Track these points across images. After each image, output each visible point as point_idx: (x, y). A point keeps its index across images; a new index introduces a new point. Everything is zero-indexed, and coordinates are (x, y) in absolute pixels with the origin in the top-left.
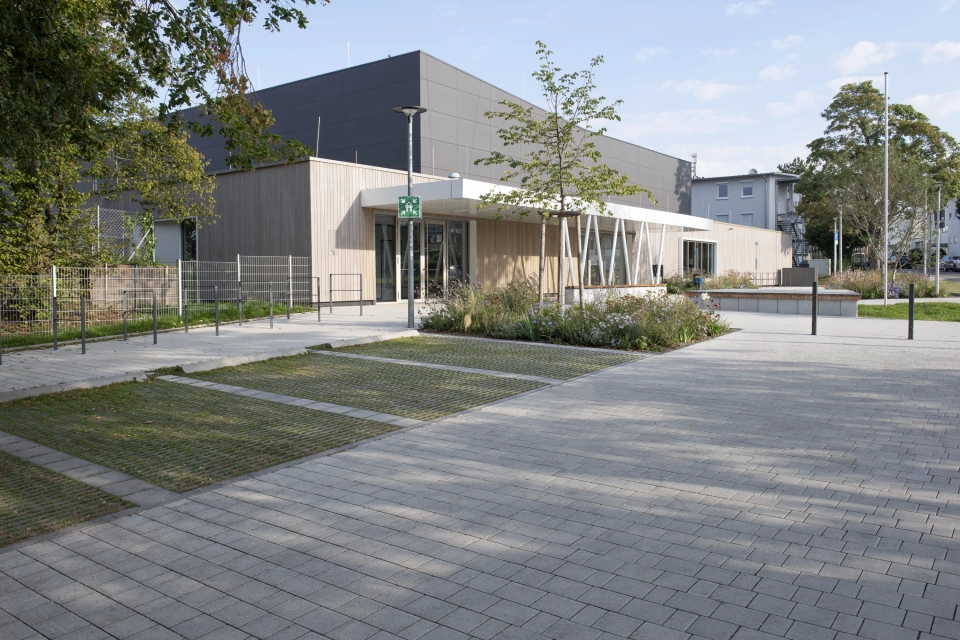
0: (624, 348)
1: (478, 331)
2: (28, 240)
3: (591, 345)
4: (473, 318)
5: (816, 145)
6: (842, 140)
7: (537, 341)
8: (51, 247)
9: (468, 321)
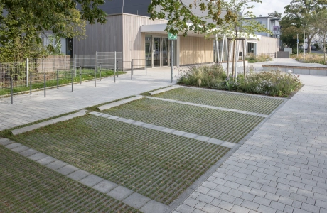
0: (272, 95)
1: (205, 85)
2: (14, 46)
3: (256, 93)
4: (202, 81)
5: (287, 7)
6: (296, 6)
7: (231, 91)
8: (22, 49)
9: (200, 82)
